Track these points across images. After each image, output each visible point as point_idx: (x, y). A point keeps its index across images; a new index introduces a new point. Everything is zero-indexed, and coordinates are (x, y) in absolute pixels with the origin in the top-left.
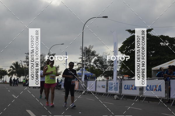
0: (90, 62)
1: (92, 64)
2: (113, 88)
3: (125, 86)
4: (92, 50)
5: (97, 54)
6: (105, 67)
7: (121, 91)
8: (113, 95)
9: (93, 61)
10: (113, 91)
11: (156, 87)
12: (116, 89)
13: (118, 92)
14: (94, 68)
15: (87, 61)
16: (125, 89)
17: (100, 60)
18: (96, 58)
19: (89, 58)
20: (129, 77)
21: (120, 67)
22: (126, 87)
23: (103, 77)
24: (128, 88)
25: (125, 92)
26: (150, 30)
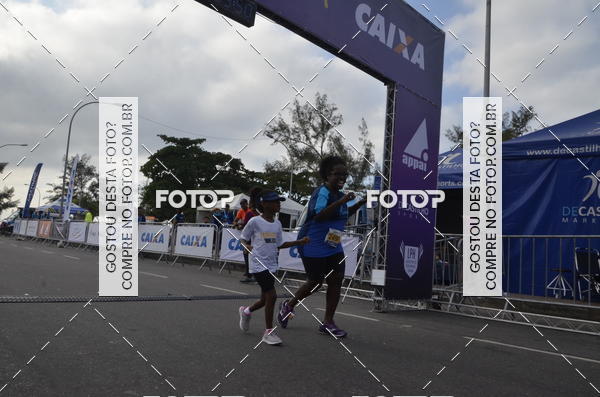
0: (82, 186)
1: (85, 190)
3: (144, 234)
4: (89, 164)
5: (97, 172)
9: (88, 184)
11: (198, 240)
14: (90, 198)
15: (75, 185)
16: (143, 240)
18: (94, 180)
19: (81, 179)
21: (140, 201)
22: (145, 237)
24: (148, 240)
26: (201, 141)
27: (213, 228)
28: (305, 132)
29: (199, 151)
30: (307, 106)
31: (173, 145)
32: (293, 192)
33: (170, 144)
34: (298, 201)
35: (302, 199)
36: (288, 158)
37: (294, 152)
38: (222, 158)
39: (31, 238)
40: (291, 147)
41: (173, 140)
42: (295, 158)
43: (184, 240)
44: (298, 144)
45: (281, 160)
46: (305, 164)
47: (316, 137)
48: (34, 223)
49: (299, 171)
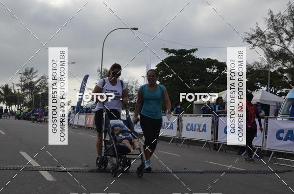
11: (199, 127)
26: (194, 50)
27: (211, 118)
28: (279, 36)
29: (193, 58)
30: (280, 14)
31: (173, 55)
32: (271, 87)
33: (171, 55)
34: (275, 93)
35: (279, 92)
36: (265, 59)
37: (270, 54)
38: (210, 63)
39: (81, 126)
40: (267, 49)
41: (173, 51)
42: (271, 59)
43: (189, 127)
44: (273, 47)
45: (259, 61)
46: (280, 63)
47: (289, 40)
48: (83, 116)
49: (275, 69)
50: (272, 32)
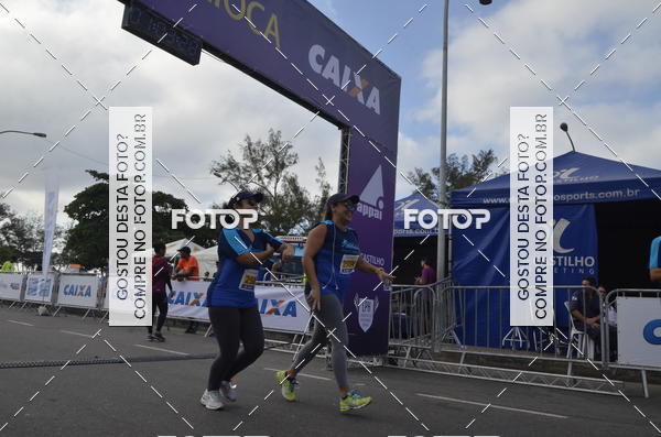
2: (38, 291)
3: (67, 286)
5: (11, 212)
6: (29, 242)
7: (54, 299)
8: (37, 305)
10: (37, 298)
12: (44, 292)
13: (48, 299)
16: (66, 293)
17: (17, 227)
18: (7, 220)
20: (81, 269)
21: (63, 246)
22: (68, 290)
23: (20, 264)
24: (71, 293)
25: (65, 300)
28: (257, 171)
30: (259, 143)
33: (101, 181)
38: (162, 198)
40: (241, 187)
41: (105, 176)
44: (249, 184)
47: (269, 177)
50: (249, 164)
